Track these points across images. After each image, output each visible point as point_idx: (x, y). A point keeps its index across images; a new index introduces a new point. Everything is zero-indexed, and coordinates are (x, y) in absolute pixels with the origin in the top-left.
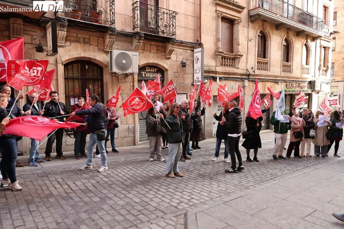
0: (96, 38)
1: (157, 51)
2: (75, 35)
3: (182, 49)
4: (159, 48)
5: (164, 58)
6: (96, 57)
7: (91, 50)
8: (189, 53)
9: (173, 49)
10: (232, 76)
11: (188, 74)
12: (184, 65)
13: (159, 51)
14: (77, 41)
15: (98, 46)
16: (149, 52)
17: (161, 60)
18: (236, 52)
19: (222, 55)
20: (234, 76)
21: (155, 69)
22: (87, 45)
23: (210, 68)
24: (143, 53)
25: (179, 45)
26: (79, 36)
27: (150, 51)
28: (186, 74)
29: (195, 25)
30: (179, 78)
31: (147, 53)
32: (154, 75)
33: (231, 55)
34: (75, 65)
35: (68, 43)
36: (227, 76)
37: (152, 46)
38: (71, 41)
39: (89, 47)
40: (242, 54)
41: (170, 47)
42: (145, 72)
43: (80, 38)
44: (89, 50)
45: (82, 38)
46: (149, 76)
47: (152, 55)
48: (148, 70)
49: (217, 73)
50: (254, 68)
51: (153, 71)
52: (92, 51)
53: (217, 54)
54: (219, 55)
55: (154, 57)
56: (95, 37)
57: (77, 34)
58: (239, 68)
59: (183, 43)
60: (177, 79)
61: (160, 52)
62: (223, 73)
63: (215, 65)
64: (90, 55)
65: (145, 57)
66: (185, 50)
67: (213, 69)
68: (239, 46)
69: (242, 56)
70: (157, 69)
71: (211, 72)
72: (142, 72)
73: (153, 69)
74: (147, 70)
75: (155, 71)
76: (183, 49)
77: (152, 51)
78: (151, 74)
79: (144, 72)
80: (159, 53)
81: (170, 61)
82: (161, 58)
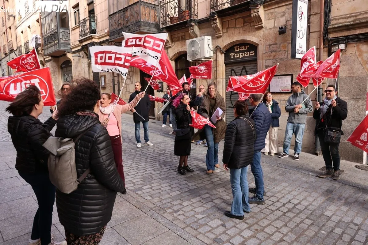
1: (244, 24)
4: (247, 19)
5: (254, 29)
9: (257, 15)
14: (178, 40)
16: (233, 29)
17: (249, 34)
21: (246, 47)
22: (183, 41)
24: (227, 32)
27: (235, 27)
30: (278, 53)
31: (231, 31)
32: (245, 54)
35: (173, 44)
37: (237, 20)
38: (175, 41)
39: (185, 42)
42: (234, 53)
43: (179, 37)
44: (184, 45)
46: (238, 56)
47: (237, 31)
48: (237, 49)
51: (244, 49)
55: (240, 32)
56: (188, 32)
57: (178, 34)
60: (274, 54)
61: (249, 23)
64: (184, 48)
65: (229, 36)
70: (248, 46)
72: (230, 54)
73: (244, 47)
74: (236, 51)
75: (246, 49)
77: (237, 26)
78: (241, 54)
79: (232, 54)
80: (247, 25)
81: (263, 32)
82: (249, 32)
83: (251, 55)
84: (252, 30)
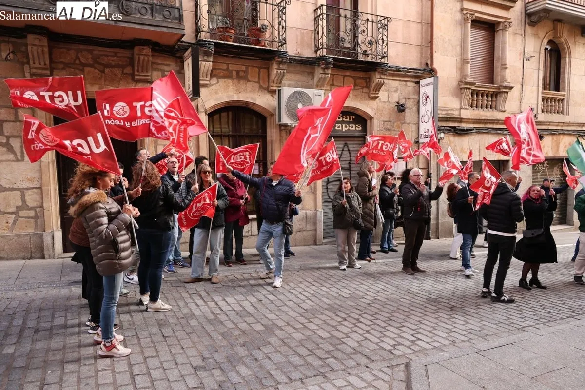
0: (257, 70)
1: (354, 86)
2: (225, 66)
3: (398, 82)
4: (358, 81)
5: (367, 98)
6: (256, 100)
7: (249, 89)
8: (410, 88)
9: (382, 82)
10: (491, 126)
11: (409, 124)
12: (401, 108)
13: (358, 86)
14: (228, 76)
15: (259, 82)
17: (361, 102)
18: (499, 82)
19: (473, 87)
20: (495, 126)
22: (242, 82)
23: (449, 112)
24: (331, 90)
25: (393, 75)
26: (230, 69)
28: (406, 124)
29: (422, 39)
30: (393, 132)
32: (349, 126)
33: (490, 88)
34: (224, 114)
35: (214, 81)
36: (482, 126)
37: (346, 78)
38: (219, 77)
39: (246, 84)
40: (512, 85)
41: (377, 78)
43: (232, 71)
44: (245, 90)
45: (234, 70)
46: (340, 128)
49: (463, 120)
50: (535, 109)
51: (348, 120)
52: (250, 91)
53: (462, 87)
54: (467, 88)
56: (254, 68)
57: (228, 64)
58: (504, 111)
59: (401, 71)
60: (388, 133)
61: (360, 88)
62: (473, 121)
63: (459, 107)
64: (247, 97)
66: (404, 83)
67: (456, 114)
68: (505, 71)
69: (511, 88)
70: (354, 117)
71: (451, 120)
73: (348, 117)
75: (351, 120)
76: (400, 81)
78: (344, 125)
80: (358, 89)
81: (377, 103)
82: (361, 99)
83: (357, 128)
84: (364, 98)
